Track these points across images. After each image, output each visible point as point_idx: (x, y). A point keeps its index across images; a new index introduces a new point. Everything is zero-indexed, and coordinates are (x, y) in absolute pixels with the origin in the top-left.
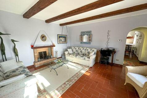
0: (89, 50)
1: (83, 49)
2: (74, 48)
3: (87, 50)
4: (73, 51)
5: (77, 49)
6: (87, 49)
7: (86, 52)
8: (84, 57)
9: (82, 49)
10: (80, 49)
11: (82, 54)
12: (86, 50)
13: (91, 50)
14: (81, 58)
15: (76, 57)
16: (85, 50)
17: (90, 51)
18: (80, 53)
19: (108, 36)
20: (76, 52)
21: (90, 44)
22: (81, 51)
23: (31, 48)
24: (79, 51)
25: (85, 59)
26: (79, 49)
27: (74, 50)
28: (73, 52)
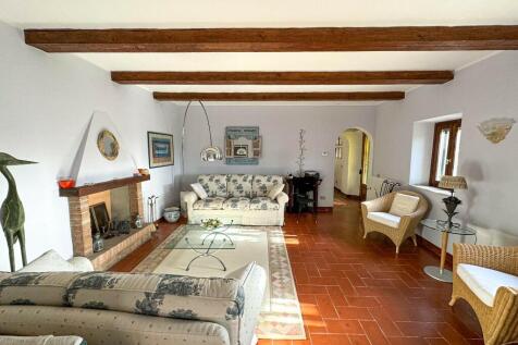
0: (264, 181)
1: (245, 180)
2: (211, 180)
3: (258, 181)
4: (207, 192)
5: (223, 180)
6: (257, 178)
7: (256, 187)
8: (262, 202)
9: (240, 180)
10: (235, 181)
11: (244, 194)
12: (255, 183)
13: (269, 181)
14: (254, 206)
15: (234, 206)
16: (252, 181)
17: (267, 184)
18: (237, 193)
19: (301, 143)
20: (220, 193)
21: (257, 164)
22: (239, 188)
23: (58, 194)
24: (232, 187)
25: (264, 207)
26: (228, 180)
27: (213, 187)
28: (210, 194)
